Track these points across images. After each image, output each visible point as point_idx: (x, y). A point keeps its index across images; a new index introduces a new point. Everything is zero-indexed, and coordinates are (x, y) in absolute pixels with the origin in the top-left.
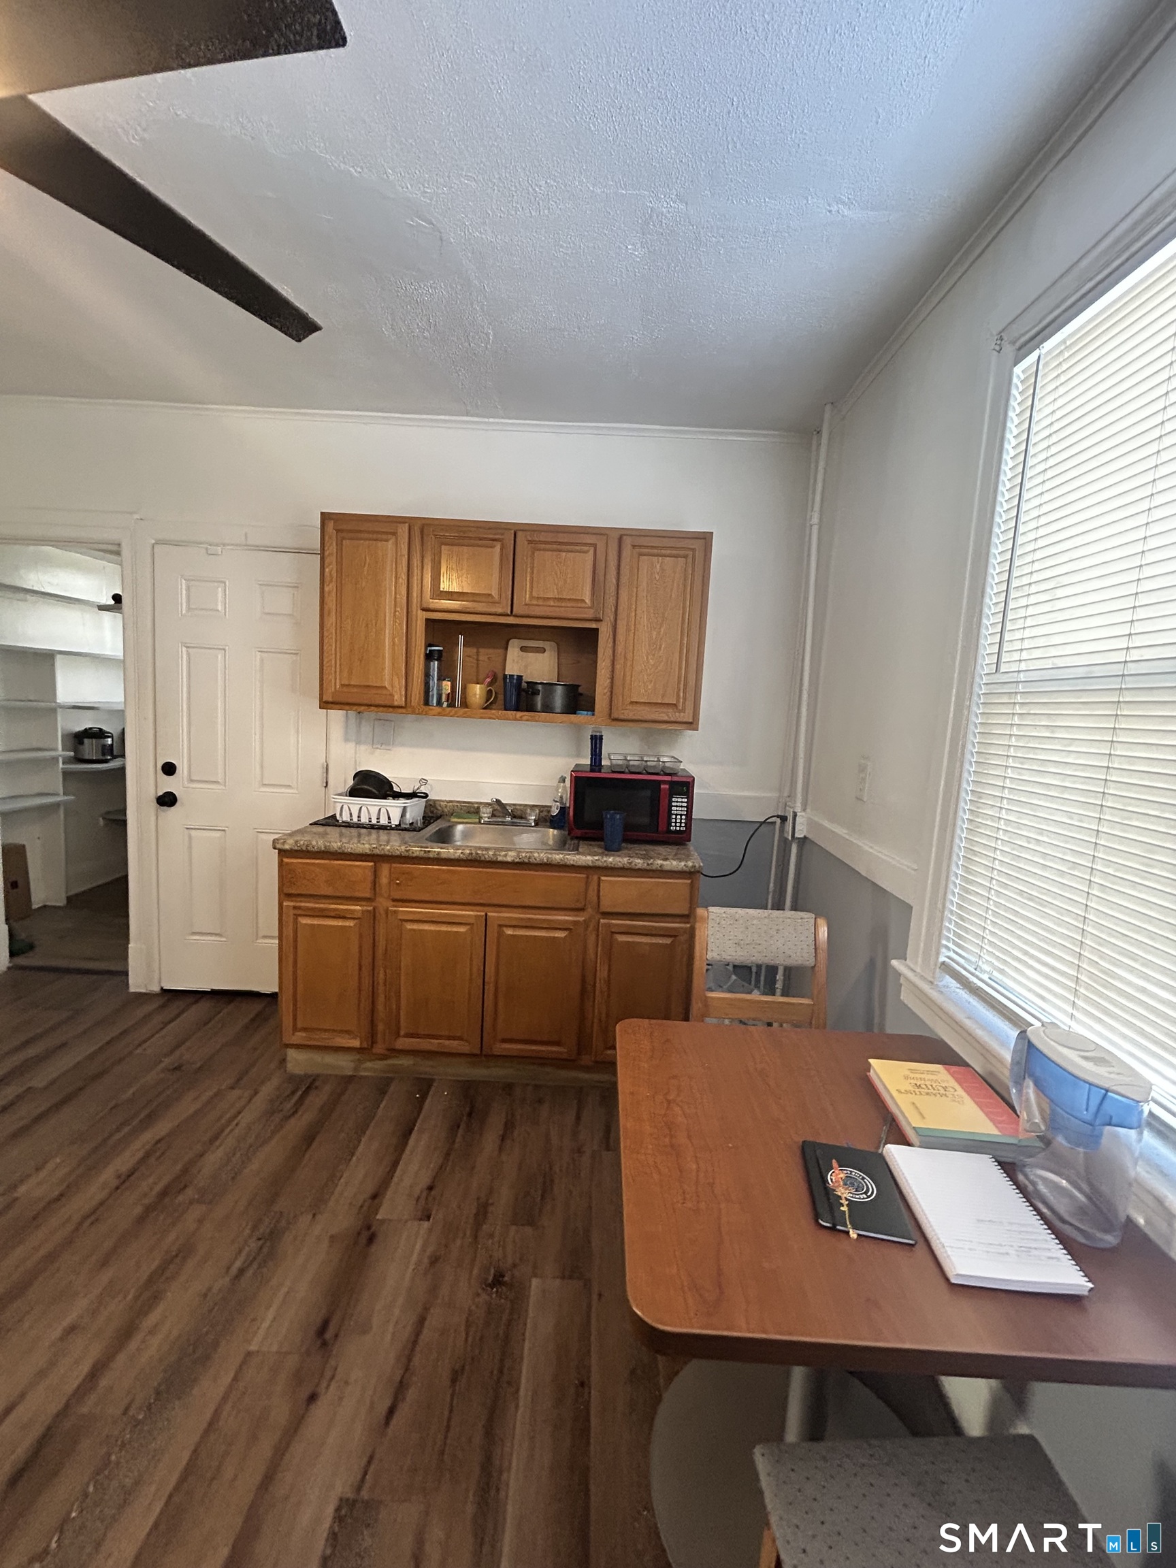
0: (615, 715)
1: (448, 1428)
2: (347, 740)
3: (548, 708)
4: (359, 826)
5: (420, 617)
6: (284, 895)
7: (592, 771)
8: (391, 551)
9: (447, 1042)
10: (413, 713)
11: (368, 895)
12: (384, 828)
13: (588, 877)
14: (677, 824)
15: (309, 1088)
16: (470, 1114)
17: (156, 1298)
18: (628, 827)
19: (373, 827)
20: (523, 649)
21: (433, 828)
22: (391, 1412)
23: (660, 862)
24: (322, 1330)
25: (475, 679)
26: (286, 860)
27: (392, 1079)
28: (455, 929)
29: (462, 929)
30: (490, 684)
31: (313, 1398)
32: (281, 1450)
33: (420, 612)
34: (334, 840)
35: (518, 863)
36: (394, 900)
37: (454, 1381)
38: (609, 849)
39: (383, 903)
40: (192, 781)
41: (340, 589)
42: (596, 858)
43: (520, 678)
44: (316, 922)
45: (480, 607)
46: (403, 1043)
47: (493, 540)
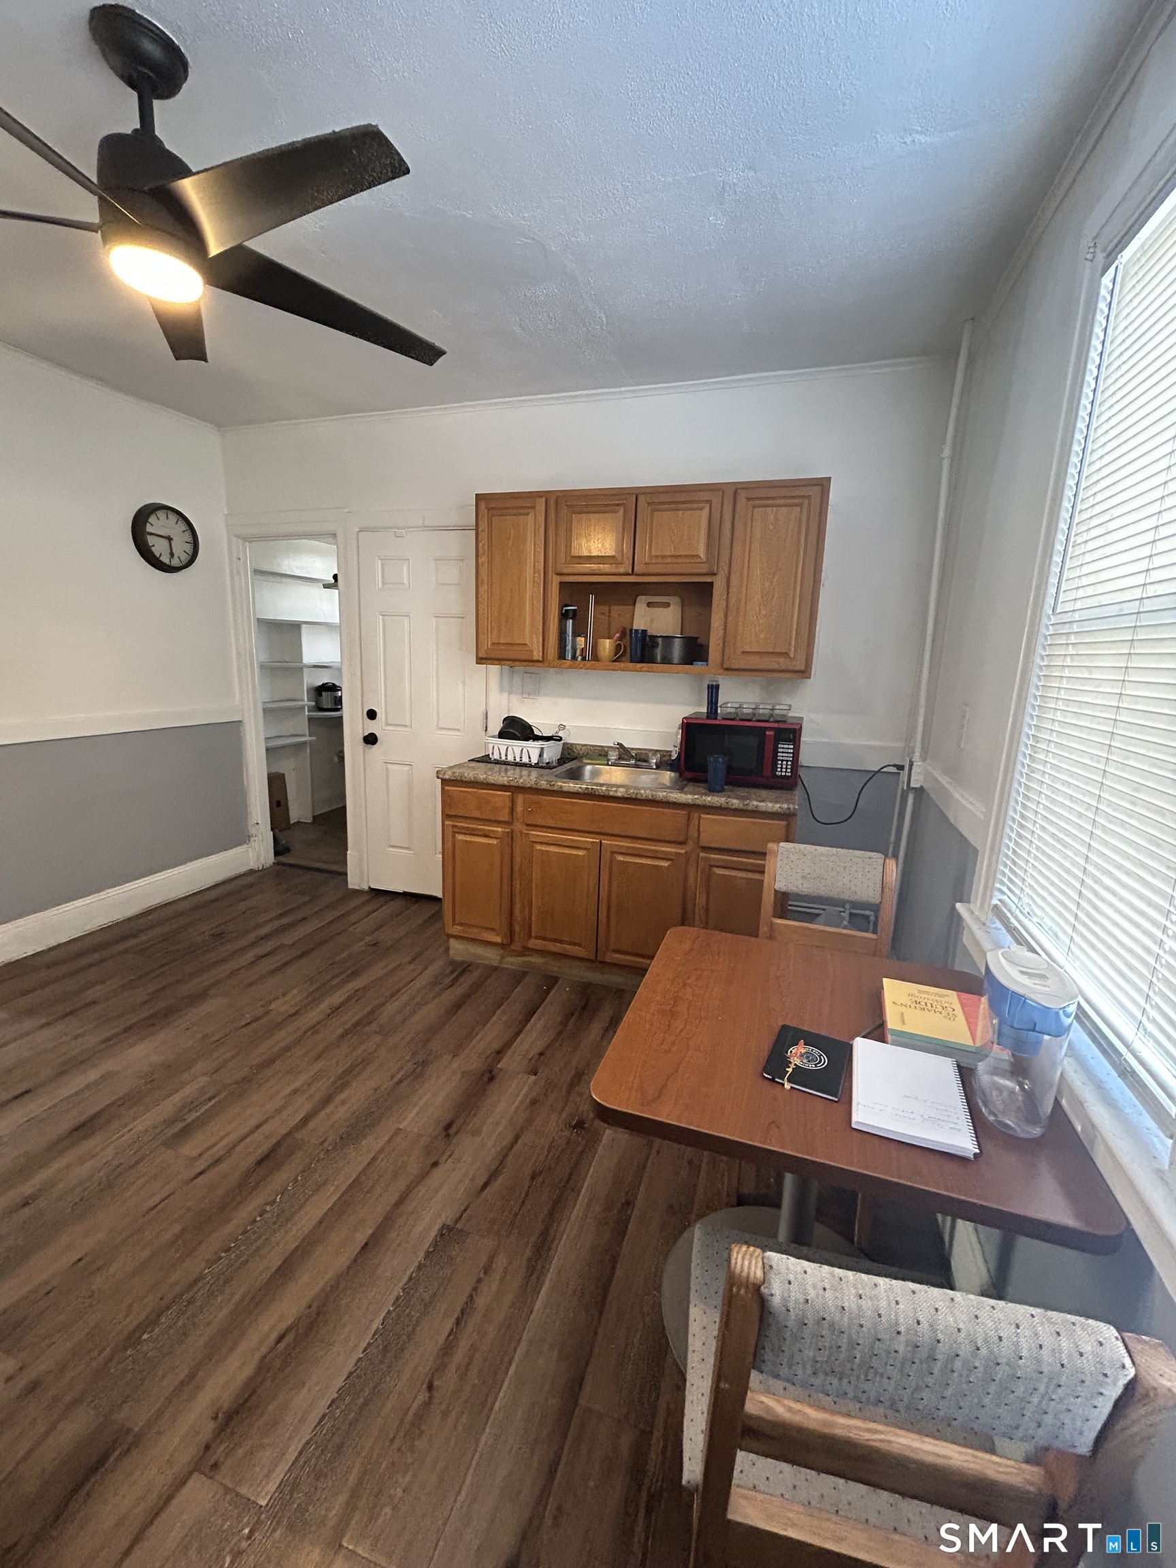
0: (726, 665)
1: (523, 1203)
2: (501, 690)
3: (667, 660)
4: (506, 763)
5: (555, 582)
6: (446, 816)
7: (708, 718)
8: (532, 524)
9: (569, 947)
10: (549, 666)
11: (506, 819)
12: (525, 765)
13: (689, 814)
14: (783, 770)
15: (462, 973)
16: (584, 1008)
17: (345, 1085)
18: (730, 769)
19: (516, 764)
20: (649, 605)
21: (567, 766)
22: (485, 1185)
23: (755, 803)
24: (448, 1127)
25: (607, 635)
26: (446, 788)
27: (528, 972)
28: (575, 852)
29: (581, 853)
30: (620, 639)
31: (435, 1164)
32: (411, 1188)
33: (554, 576)
34: (481, 773)
35: (627, 798)
36: (527, 825)
37: (533, 1178)
38: (712, 790)
39: (519, 827)
40: (387, 724)
41: (490, 562)
42: (696, 797)
43: (644, 632)
44: (468, 838)
45: (606, 568)
46: (533, 943)
47: (617, 505)
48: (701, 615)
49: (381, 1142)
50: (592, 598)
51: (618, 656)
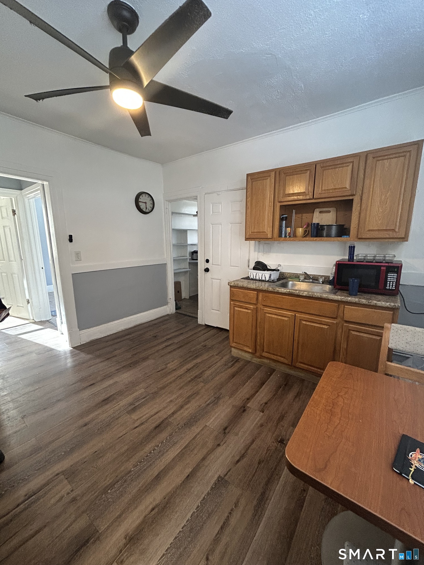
0: (360, 237)
1: (254, 475)
2: (255, 251)
3: (329, 236)
4: (256, 280)
5: (278, 205)
6: (231, 300)
7: (349, 261)
8: (269, 183)
9: (280, 358)
10: (275, 240)
11: (255, 303)
12: (263, 281)
13: (339, 305)
15: (237, 361)
16: (285, 385)
17: (188, 402)
18: (360, 286)
19: (260, 280)
20: (320, 212)
21: (281, 282)
22: (238, 461)
23: (375, 302)
24: (225, 429)
25: (300, 226)
26: (232, 289)
27: (262, 366)
28: (283, 318)
29: (286, 319)
30: (307, 228)
31: (219, 445)
32: (208, 454)
33: (278, 203)
34: (245, 284)
35: (308, 297)
36: (263, 305)
37: (259, 463)
38: (351, 295)
39: (260, 306)
40: (213, 264)
41: (252, 199)
42: (343, 297)
43: (318, 224)
44: (239, 309)
46: (265, 354)
48: (346, 215)
49: (199, 429)
50: (294, 211)
51: (306, 235)
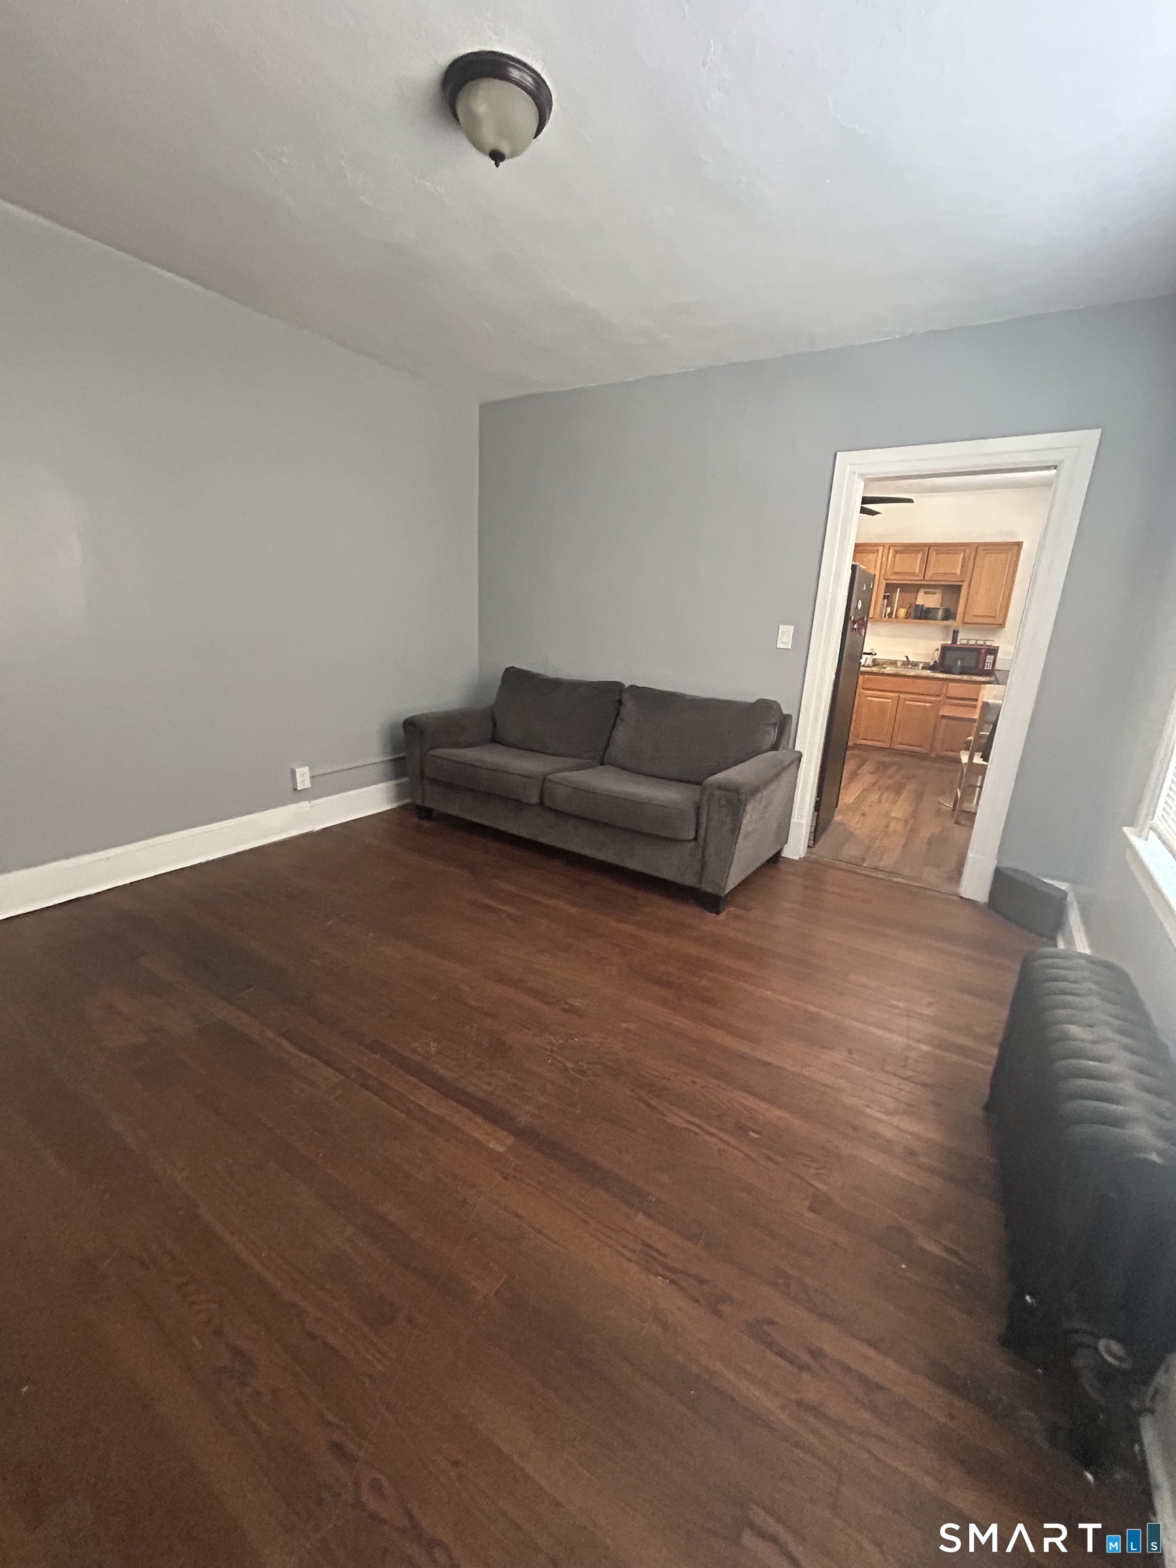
0: (965, 621)
3: (934, 619)
5: (883, 583)
7: (951, 645)
9: (877, 743)
13: (943, 683)
14: (988, 666)
20: (926, 593)
23: (975, 679)
25: (903, 607)
28: (886, 700)
29: (889, 701)
30: (909, 608)
33: (883, 580)
35: (915, 676)
38: (953, 673)
42: (945, 677)
43: (923, 606)
45: (910, 578)
46: (860, 742)
47: (919, 550)
48: (953, 600)
50: (899, 589)
51: (907, 616)
